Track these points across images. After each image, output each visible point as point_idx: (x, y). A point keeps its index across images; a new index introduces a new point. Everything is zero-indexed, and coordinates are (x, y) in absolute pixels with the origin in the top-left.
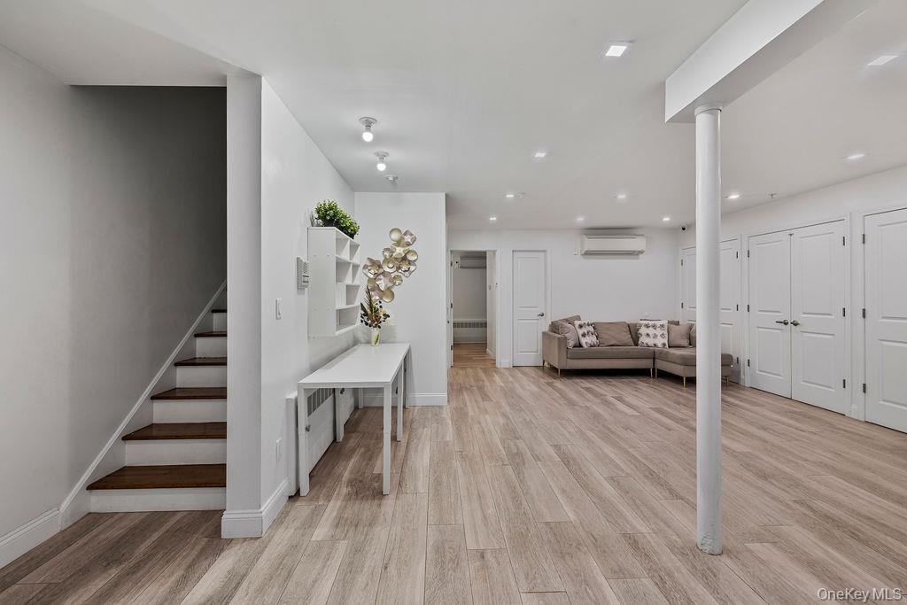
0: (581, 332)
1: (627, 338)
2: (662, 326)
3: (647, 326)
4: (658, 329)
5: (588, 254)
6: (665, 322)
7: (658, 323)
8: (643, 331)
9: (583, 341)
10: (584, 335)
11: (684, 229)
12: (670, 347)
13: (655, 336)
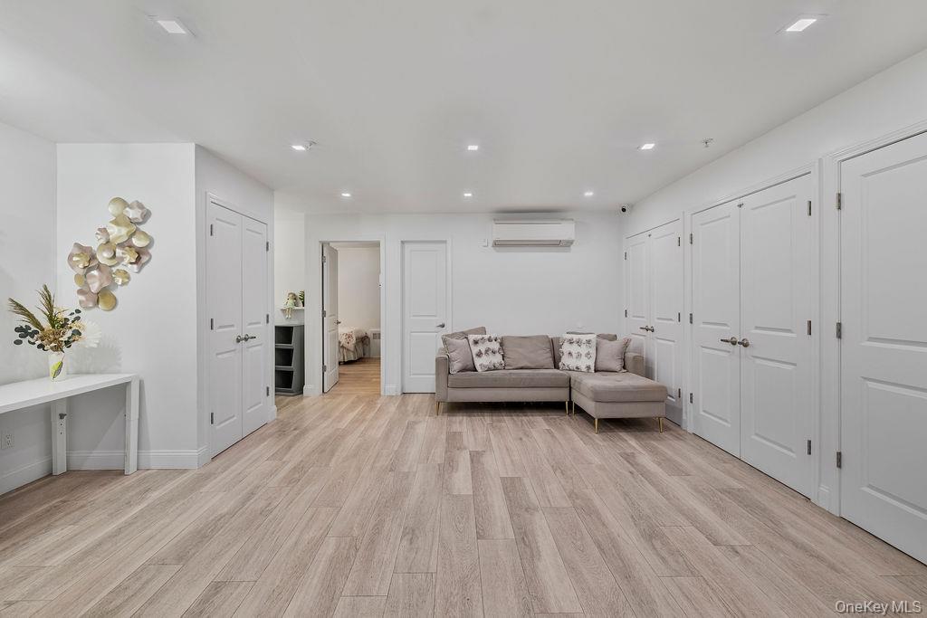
0: (475, 350)
1: (546, 358)
2: (589, 342)
3: (571, 342)
4: (583, 346)
5: (498, 244)
6: (592, 337)
7: (584, 338)
8: (566, 348)
9: (478, 362)
10: (479, 355)
11: (624, 210)
12: (596, 371)
13: (579, 355)
